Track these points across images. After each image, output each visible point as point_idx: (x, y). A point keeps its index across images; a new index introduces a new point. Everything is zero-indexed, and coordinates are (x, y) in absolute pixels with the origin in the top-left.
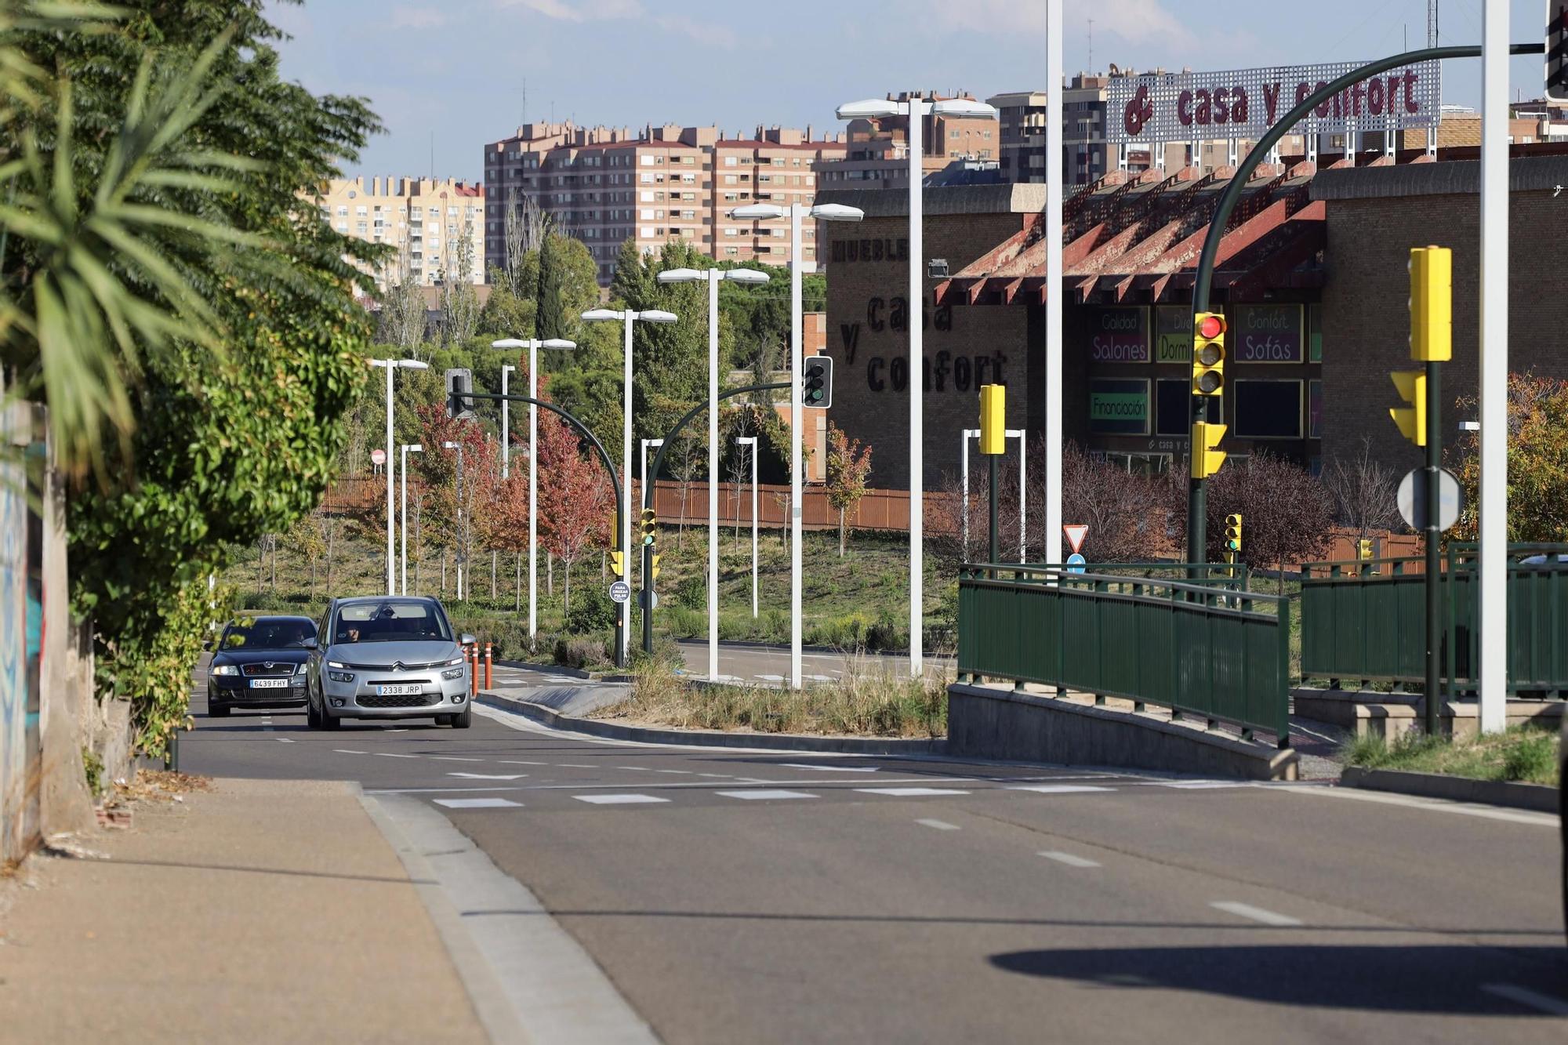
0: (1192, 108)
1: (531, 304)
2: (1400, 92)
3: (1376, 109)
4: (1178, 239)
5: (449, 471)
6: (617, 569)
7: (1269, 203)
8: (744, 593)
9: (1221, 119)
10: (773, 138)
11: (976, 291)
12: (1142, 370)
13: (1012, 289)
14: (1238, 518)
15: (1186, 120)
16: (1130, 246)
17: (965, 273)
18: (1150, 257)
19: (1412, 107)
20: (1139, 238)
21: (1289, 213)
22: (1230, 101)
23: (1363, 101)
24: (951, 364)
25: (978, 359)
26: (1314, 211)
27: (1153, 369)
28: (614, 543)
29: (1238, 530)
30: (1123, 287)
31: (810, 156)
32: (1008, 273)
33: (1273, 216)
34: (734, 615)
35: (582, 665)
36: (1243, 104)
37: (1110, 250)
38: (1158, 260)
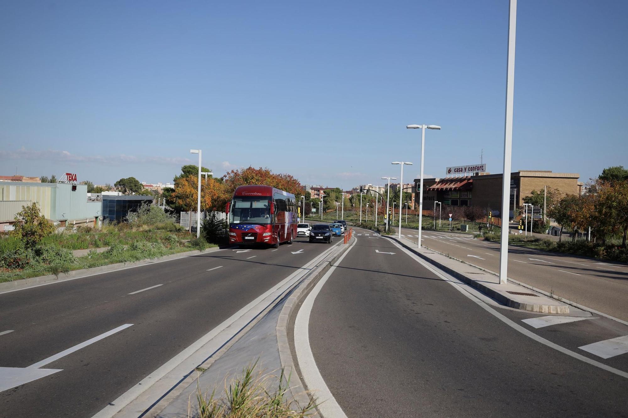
0: (456, 170)
1: (386, 194)
2: (481, 168)
3: (478, 170)
4: (454, 184)
5: (373, 207)
6: (386, 217)
7: (465, 180)
8: (405, 221)
9: (459, 171)
10: (408, 184)
11: (431, 189)
12: (449, 198)
13: (436, 189)
14: (491, 212)
15: (455, 172)
16: (449, 185)
17: (430, 188)
18: (451, 186)
19: (482, 170)
20: (450, 184)
21: (467, 181)
22: (461, 170)
23: (477, 169)
24: (428, 197)
25: (431, 197)
26: (471, 181)
27: (450, 198)
28: (385, 213)
29: (490, 214)
30: (448, 189)
31: (411, 186)
32: (435, 187)
33: (466, 182)
34: (404, 224)
35: (380, 232)
36: (462, 170)
37: (447, 185)
38: (452, 186)
